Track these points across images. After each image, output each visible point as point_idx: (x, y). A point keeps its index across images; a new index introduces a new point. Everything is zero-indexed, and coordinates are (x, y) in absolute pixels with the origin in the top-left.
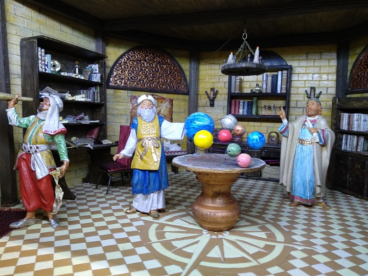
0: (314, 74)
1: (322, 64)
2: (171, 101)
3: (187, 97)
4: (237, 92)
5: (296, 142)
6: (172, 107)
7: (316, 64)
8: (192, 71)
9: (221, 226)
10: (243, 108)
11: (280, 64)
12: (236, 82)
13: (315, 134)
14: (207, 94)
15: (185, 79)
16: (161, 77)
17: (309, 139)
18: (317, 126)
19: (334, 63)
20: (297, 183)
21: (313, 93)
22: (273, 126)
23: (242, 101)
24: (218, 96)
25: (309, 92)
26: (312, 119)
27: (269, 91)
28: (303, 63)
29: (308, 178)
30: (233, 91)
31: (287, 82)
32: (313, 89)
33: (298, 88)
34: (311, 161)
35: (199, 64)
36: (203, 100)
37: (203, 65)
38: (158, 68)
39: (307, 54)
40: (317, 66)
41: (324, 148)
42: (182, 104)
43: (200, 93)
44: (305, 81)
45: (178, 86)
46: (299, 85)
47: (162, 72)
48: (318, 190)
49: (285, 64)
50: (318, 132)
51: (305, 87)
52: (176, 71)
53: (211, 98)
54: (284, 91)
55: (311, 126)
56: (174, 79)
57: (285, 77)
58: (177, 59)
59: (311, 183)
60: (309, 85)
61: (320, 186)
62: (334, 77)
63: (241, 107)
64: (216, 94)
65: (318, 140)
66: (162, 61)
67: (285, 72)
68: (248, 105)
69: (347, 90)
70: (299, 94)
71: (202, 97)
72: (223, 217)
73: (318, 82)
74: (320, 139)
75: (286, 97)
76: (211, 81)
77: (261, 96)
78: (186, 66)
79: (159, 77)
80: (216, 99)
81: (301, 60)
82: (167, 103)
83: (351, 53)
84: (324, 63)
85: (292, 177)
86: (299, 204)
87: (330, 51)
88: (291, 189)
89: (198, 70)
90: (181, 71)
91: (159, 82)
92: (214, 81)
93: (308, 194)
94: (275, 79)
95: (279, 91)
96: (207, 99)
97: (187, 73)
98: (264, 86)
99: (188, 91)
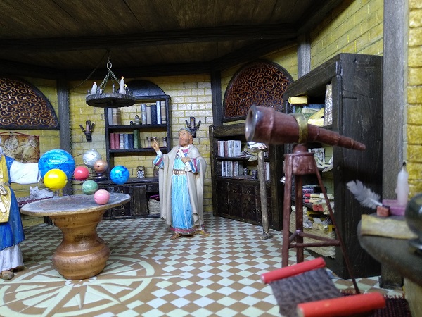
0: (192, 104)
1: (199, 94)
2: (37, 138)
3: (57, 133)
4: (115, 124)
5: (171, 172)
6: (39, 145)
7: (193, 94)
8: (62, 103)
9: (86, 273)
10: (124, 142)
11: (158, 94)
12: (112, 114)
13: (187, 163)
14: (83, 128)
15: (54, 112)
16: (21, 110)
17: (183, 168)
18: (189, 156)
19: (209, 92)
20: (175, 214)
21: (193, 123)
23: (121, 134)
24: (96, 130)
25: (189, 122)
26: (184, 148)
27: (149, 122)
28: (181, 93)
29: (185, 208)
30: (110, 124)
31: (166, 113)
32: (193, 118)
33: (178, 118)
34: (186, 190)
35: (69, 94)
36: (78, 135)
37: (74, 95)
38: (16, 101)
39: (184, 83)
40: (195, 96)
41: (197, 176)
42: (52, 141)
43: (74, 127)
44: (184, 111)
45: (45, 121)
46: (179, 115)
47: (21, 105)
48: (196, 218)
49: (163, 94)
50: (190, 161)
51: (185, 117)
52: (39, 102)
53: (87, 132)
54: (164, 122)
55: (184, 156)
56: (39, 113)
57: (163, 108)
58: (41, 89)
59: (189, 212)
60: (189, 114)
61: (196, 214)
62: (210, 106)
63: (122, 141)
64: (92, 127)
65: (190, 169)
66: (20, 91)
67: (163, 102)
68: (129, 138)
69: (223, 119)
70: (180, 124)
71: (77, 132)
72: (86, 262)
73: (196, 112)
74: (193, 168)
75: (167, 127)
76: (86, 113)
77: (141, 128)
78: (53, 97)
79: (17, 111)
80: (93, 134)
81: (178, 90)
82: (30, 141)
83: (222, 82)
84: (200, 93)
85: (171, 209)
86: (180, 236)
87: (204, 81)
88: (171, 221)
89: (68, 101)
90: (48, 102)
91: (18, 117)
92: (89, 113)
93: (187, 224)
94: (154, 109)
95: (159, 123)
96: (83, 134)
97: (55, 105)
98: (144, 118)
99: (59, 125)
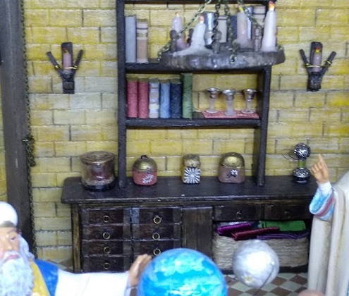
0: (318, 9)
4: (141, 61)
10: (160, 102)
14: (54, 60)
22: (227, 135)
23: (155, 85)
30: (130, 59)
32: (317, 46)
33: (283, 42)
36: (43, 76)
43: (31, 55)
46: (285, 37)
53: (67, 73)
63: (154, 99)
64: (78, 60)
68: (171, 93)
71: (38, 69)
76: (61, 22)
92: (68, 22)
